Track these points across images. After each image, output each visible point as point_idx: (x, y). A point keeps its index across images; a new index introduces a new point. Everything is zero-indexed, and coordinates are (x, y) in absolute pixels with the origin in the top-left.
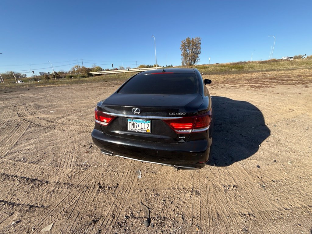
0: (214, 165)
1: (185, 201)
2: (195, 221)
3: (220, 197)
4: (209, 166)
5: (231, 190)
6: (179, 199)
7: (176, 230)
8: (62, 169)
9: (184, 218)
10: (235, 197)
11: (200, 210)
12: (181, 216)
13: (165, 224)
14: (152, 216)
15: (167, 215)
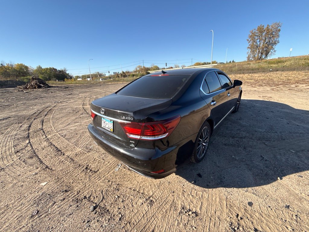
0: (193, 182)
1: (134, 206)
2: (128, 227)
3: (170, 217)
4: (186, 180)
5: (187, 215)
6: (131, 201)
7: (108, 225)
8: (77, 147)
9: (122, 219)
10: (187, 224)
11: (141, 219)
12: (121, 216)
13: (104, 216)
14: (101, 205)
15: (111, 210)
